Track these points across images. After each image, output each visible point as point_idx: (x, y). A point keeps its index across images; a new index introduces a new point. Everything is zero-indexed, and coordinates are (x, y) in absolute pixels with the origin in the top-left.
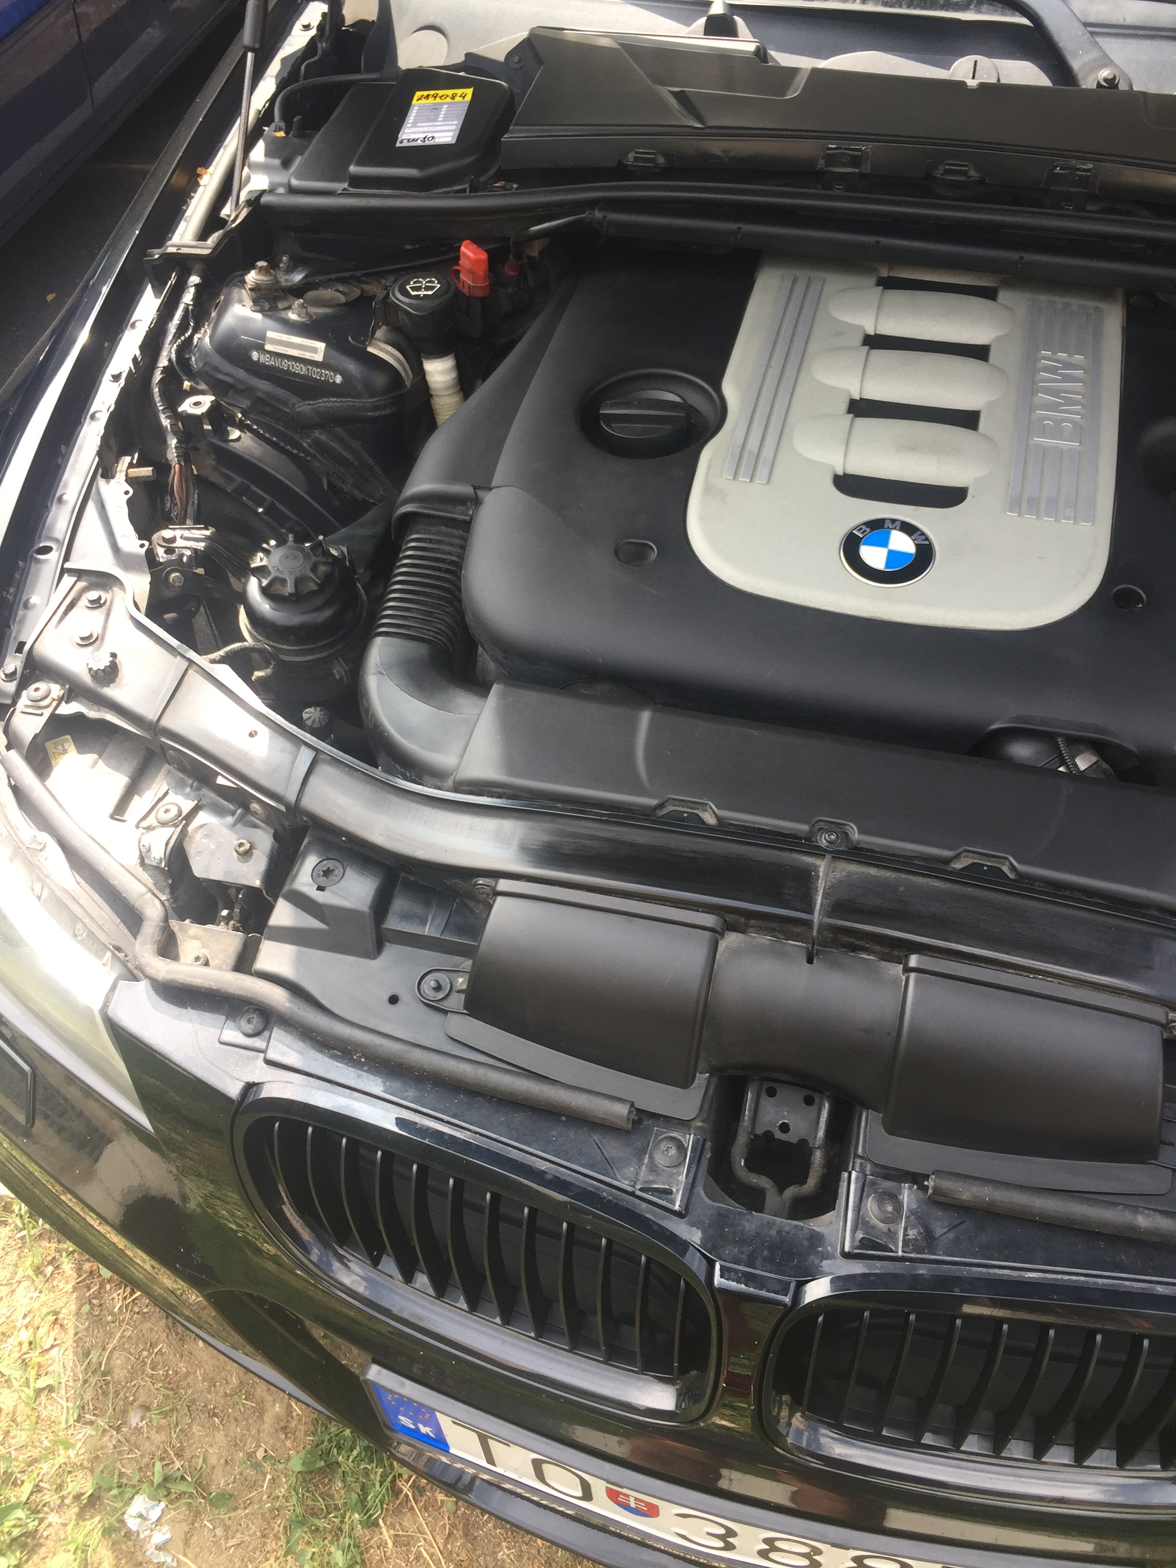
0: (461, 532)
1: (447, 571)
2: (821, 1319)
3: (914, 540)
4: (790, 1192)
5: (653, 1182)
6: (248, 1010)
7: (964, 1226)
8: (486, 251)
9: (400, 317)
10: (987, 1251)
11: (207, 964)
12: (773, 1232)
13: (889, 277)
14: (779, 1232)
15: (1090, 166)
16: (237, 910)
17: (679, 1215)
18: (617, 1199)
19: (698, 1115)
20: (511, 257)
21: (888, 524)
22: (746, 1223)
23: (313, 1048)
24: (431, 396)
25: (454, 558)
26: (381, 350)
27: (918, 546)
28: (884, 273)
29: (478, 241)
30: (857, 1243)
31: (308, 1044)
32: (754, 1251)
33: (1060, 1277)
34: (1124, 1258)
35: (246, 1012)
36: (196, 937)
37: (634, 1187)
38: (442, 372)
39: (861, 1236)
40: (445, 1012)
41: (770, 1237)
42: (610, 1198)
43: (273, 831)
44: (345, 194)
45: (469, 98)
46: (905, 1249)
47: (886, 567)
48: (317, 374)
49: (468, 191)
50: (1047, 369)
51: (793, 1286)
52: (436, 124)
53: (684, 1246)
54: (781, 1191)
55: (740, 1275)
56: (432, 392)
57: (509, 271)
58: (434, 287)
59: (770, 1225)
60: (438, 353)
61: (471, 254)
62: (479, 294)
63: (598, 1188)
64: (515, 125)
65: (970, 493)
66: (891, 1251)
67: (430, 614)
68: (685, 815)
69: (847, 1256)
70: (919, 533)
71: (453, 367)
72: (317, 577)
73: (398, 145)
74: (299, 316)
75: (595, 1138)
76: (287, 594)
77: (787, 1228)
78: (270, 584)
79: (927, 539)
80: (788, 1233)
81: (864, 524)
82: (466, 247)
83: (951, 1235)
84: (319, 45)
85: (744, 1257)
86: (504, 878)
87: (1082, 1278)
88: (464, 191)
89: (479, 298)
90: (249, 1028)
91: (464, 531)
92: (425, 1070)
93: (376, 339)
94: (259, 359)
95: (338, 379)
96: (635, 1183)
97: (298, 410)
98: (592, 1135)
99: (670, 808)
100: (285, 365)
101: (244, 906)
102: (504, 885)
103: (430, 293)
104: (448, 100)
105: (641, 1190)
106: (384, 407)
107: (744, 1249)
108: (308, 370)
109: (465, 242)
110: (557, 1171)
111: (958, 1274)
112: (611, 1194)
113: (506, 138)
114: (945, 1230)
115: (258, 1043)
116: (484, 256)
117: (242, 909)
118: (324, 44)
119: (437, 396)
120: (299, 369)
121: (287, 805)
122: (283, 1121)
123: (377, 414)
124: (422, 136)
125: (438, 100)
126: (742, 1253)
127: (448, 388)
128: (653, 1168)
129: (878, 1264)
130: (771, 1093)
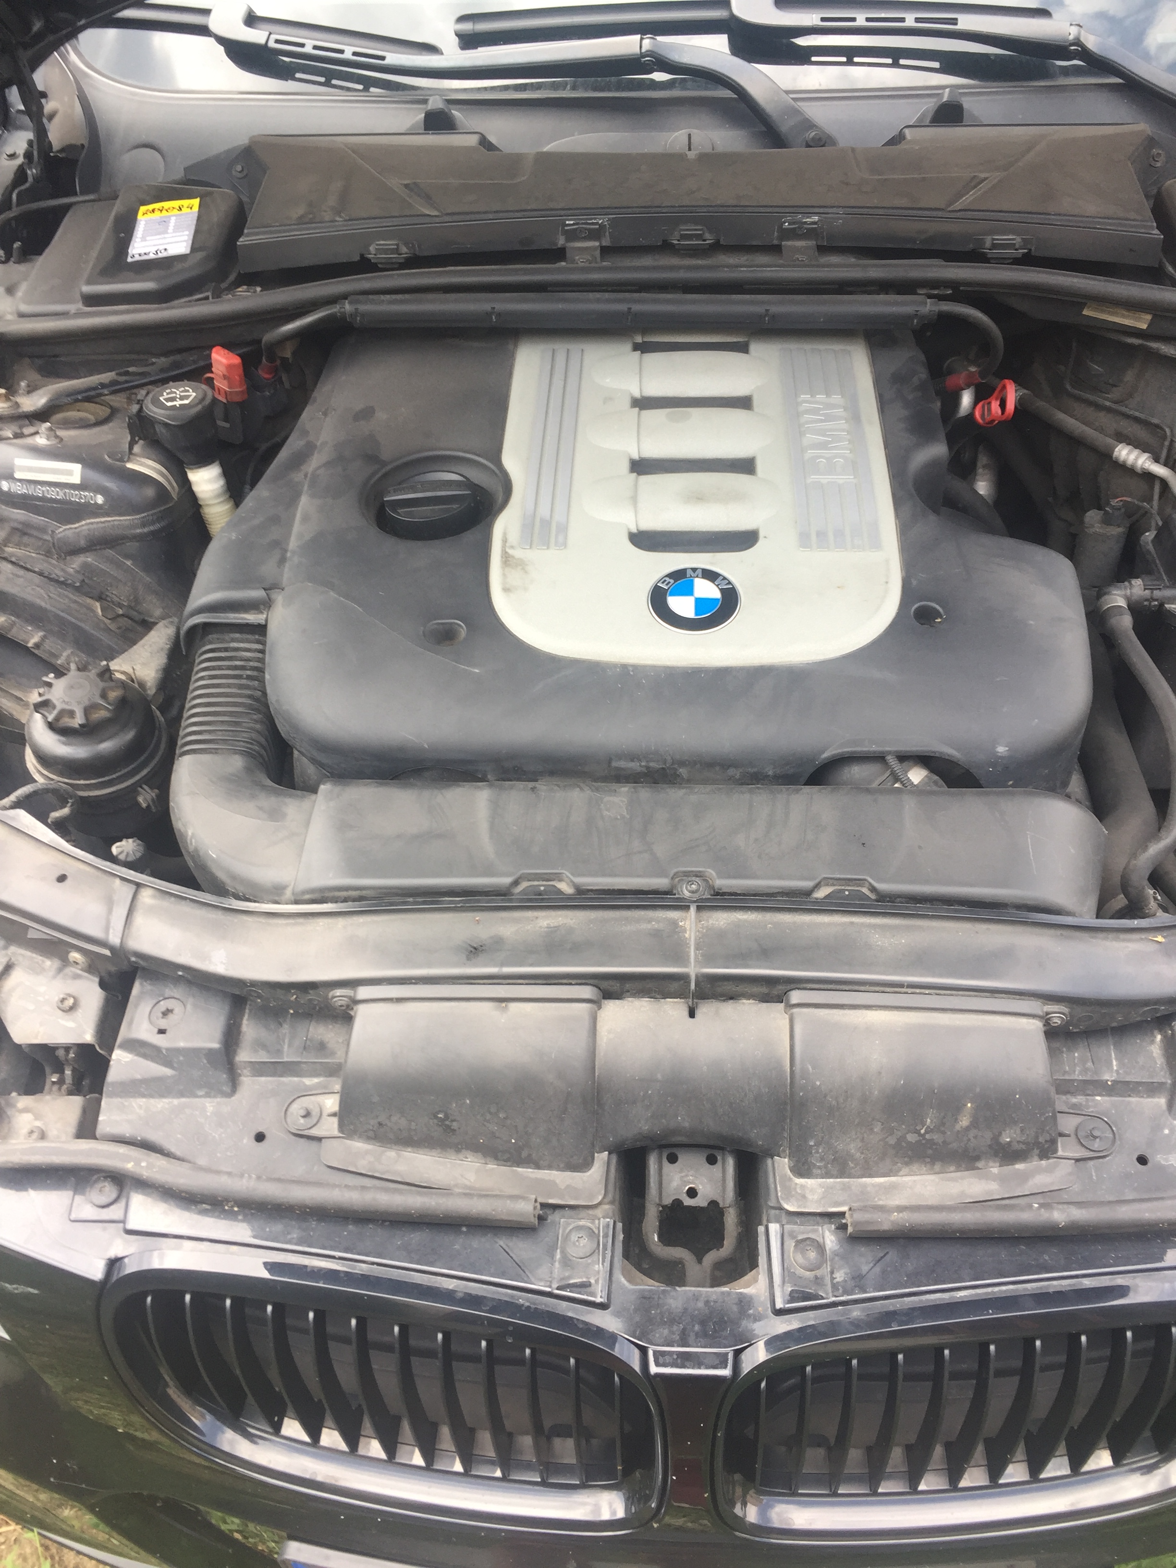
0: (257, 637)
1: (249, 677)
2: (763, 1385)
3: (717, 586)
4: (711, 1257)
5: (569, 1278)
6: (99, 1179)
7: (888, 1257)
8: (239, 355)
9: (158, 430)
10: (915, 1278)
11: (43, 1136)
12: (700, 1304)
13: (644, 342)
14: (707, 1302)
15: (816, 218)
16: (68, 1072)
17: (603, 1306)
18: (535, 1304)
19: (604, 1198)
20: (264, 360)
21: (689, 572)
22: (671, 1301)
23: (178, 1206)
24: (200, 506)
25: (256, 664)
26: (142, 464)
27: (722, 590)
28: (639, 339)
29: (229, 346)
30: (787, 1298)
31: (172, 1203)
32: (684, 1330)
33: (990, 1290)
34: (1047, 1258)
35: (96, 1182)
36: (26, 1110)
37: (550, 1287)
38: (210, 481)
39: (790, 1289)
40: (319, 1139)
41: (699, 1310)
42: (527, 1304)
43: (97, 980)
44: (79, 315)
45: (196, 208)
46: (835, 1294)
47: (696, 614)
48: (76, 497)
49: (210, 297)
50: (807, 412)
51: (731, 1357)
52: (166, 236)
53: (612, 1338)
54: (700, 1261)
55: (675, 1357)
56: (200, 503)
57: (263, 374)
58: (189, 396)
59: (696, 1297)
60: (203, 461)
61: (224, 361)
62: (237, 399)
63: (512, 1296)
64: (248, 229)
65: (761, 534)
66: (823, 1298)
67: (237, 724)
68: (542, 888)
69: (779, 1312)
70: (721, 578)
71: (220, 474)
72: (109, 704)
73: (129, 260)
74: (48, 439)
75: (501, 1243)
76: (77, 726)
77: (714, 1297)
78: (57, 719)
79: (729, 583)
80: (715, 1302)
81: (666, 576)
82: (217, 353)
83: (877, 1269)
84: (29, 172)
85: (676, 1337)
86: (362, 985)
87: (1011, 1287)
88: (207, 298)
89: (238, 403)
90: (104, 1200)
91: (260, 635)
92: (306, 1206)
93: (135, 455)
94: (10, 489)
95: (100, 499)
96: (551, 1282)
97: (59, 536)
98: (498, 1240)
99: (524, 885)
100: (39, 491)
101: (76, 1066)
102: (363, 992)
103: (186, 402)
104: (176, 212)
105: (558, 1289)
106: (153, 523)
107: (675, 1328)
108: (65, 494)
109: (214, 350)
110: (466, 1287)
111: (891, 1308)
112: (528, 1300)
113: (242, 241)
114: (872, 1265)
115: (115, 1212)
116: (237, 360)
117: (74, 1070)
118: (34, 171)
119: (207, 505)
120: (54, 493)
121: (112, 949)
122: (156, 1295)
123: (146, 530)
124: (153, 250)
125: (164, 213)
126: (674, 1333)
127: (218, 496)
128: (566, 1262)
129: (811, 1314)
130: (673, 1159)
